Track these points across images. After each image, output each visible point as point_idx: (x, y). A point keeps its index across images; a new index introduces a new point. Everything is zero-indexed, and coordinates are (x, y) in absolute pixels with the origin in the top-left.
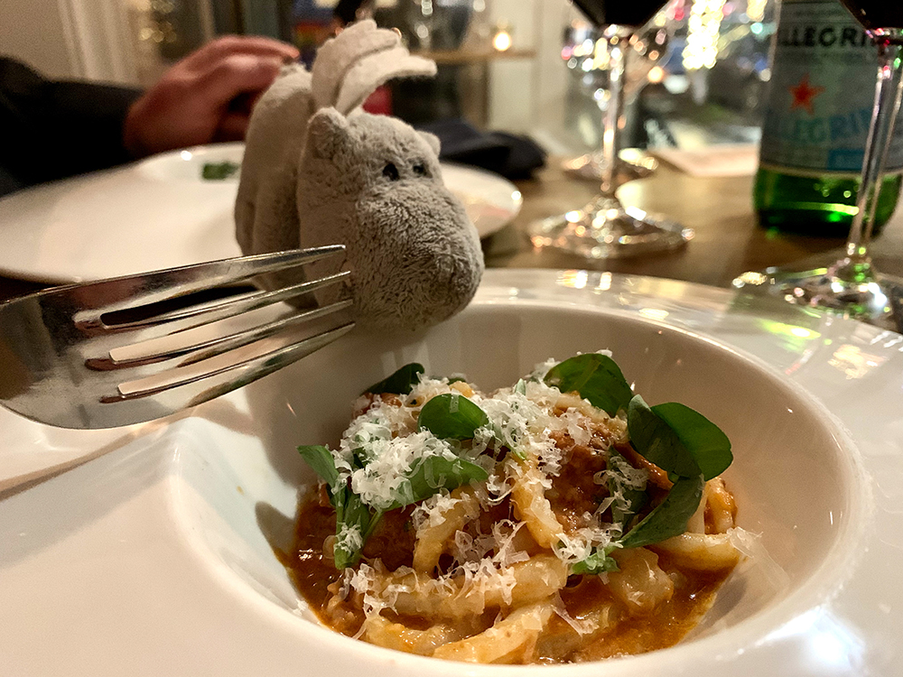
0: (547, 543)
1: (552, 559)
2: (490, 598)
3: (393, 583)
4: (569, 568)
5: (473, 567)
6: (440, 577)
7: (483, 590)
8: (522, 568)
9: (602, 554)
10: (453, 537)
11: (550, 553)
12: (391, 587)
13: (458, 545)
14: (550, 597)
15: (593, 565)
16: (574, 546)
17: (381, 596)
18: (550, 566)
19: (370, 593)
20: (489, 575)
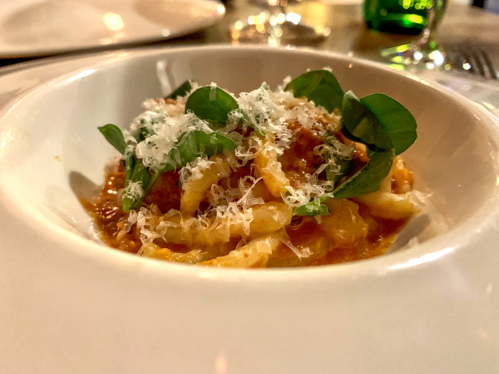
0: (278, 193)
1: (281, 204)
2: (234, 230)
3: (164, 220)
4: (293, 211)
5: (222, 209)
6: (199, 216)
7: (229, 224)
8: (259, 210)
9: (318, 202)
10: (209, 189)
11: (280, 200)
12: (162, 223)
13: (213, 194)
14: (278, 231)
15: (311, 208)
16: (298, 195)
17: (155, 230)
18: (279, 209)
19: (146, 227)
20: (234, 214)
